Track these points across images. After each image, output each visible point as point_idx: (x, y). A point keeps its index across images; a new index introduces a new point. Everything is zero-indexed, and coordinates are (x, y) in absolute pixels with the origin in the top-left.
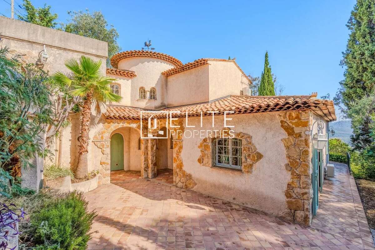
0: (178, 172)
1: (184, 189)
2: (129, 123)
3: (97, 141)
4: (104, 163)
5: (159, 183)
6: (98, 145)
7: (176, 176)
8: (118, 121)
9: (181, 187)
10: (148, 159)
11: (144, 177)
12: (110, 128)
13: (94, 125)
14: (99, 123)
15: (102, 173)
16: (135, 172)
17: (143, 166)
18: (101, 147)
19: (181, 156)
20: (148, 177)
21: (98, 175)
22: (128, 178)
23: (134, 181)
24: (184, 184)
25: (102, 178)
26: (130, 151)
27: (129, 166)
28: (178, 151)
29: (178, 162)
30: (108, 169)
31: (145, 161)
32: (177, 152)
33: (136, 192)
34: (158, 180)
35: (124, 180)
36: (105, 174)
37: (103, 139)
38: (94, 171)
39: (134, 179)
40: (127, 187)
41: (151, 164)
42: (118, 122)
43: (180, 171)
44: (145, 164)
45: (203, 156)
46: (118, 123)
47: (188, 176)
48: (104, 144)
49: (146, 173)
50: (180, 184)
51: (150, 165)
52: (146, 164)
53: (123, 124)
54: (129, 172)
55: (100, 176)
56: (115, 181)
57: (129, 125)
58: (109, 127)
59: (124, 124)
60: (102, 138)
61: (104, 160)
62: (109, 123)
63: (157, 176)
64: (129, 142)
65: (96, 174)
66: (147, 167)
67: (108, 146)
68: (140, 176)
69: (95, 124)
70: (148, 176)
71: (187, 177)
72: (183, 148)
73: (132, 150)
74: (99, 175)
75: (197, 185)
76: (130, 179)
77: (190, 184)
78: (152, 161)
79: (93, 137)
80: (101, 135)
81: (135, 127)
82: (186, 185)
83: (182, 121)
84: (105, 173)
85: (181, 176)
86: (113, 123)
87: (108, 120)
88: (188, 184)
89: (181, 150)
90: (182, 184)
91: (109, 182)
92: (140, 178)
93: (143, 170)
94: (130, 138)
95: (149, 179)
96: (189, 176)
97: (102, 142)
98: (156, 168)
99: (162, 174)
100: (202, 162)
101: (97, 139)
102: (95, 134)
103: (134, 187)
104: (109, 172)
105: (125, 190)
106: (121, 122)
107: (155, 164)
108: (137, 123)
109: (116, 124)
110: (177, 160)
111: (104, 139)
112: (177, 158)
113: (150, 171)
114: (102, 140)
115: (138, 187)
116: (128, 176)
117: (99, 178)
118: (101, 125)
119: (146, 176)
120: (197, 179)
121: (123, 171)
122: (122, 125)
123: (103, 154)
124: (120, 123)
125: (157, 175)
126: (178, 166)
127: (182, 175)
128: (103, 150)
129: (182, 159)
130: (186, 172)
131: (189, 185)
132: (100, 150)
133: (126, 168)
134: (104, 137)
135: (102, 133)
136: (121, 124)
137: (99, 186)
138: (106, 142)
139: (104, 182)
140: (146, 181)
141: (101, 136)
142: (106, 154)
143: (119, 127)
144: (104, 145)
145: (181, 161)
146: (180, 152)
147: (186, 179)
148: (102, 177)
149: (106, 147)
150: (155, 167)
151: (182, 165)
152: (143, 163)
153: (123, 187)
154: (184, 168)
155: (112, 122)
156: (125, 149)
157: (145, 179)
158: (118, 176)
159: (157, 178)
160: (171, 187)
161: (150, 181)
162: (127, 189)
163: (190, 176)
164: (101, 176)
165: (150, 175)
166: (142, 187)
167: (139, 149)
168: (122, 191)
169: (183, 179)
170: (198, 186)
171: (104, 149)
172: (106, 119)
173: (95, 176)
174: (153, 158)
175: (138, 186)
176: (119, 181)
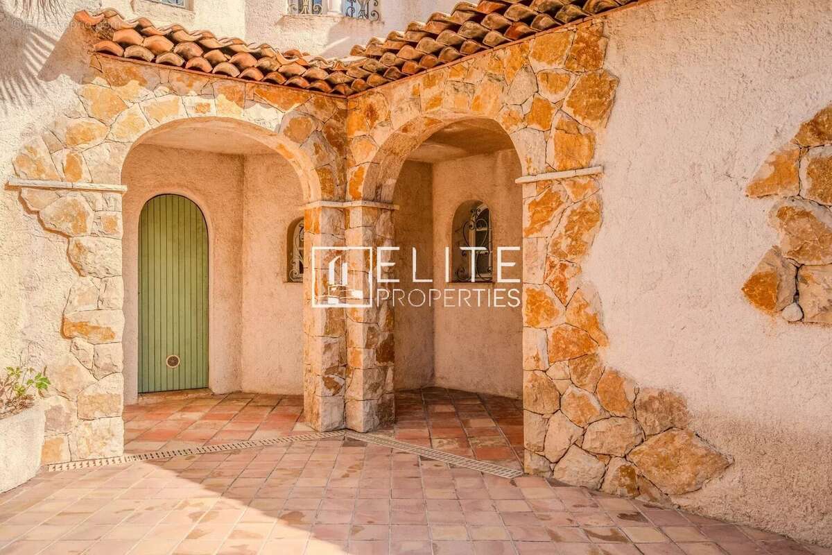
0: (560, 385)
1: (613, 495)
2: (241, 101)
3: (39, 183)
4: (84, 328)
5: (422, 458)
6: (49, 211)
7: (549, 408)
8: (176, 75)
9: (592, 483)
10: (349, 322)
11: (321, 423)
12: (125, 113)
13: (20, 81)
14: (49, 73)
15: (69, 388)
16: (269, 403)
17: (318, 360)
18: (66, 226)
19: (586, 278)
20: (343, 426)
21: (43, 404)
22: (229, 426)
23: (265, 445)
24: (616, 464)
25: (68, 422)
26: (240, 292)
27: (236, 373)
28: (564, 244)
29: (560, 320)
30: (110, 370)
31: (329, 331)
32: (557, 252)
33: (292, 518)
34: (413, 439)
35: (206, 441)
36: (92, 400)
37: (78, 176)
38: (16, 372)
39: (262, 435)
40: (228, 481)
41: (368, 346)
42: (176, 84)
43: (582, 374)
44: (328, 347)
45: (799, 252)
46: (173, 91)
47: (645, 406)
48: (87, 207)
49: (333, 400)
50: (578, 467)
51: (362, 358)
52: (335, 348)
53: (204, 101)
54: (237, 400)
55: (57, 409)
56: (155, 446)
57: (235, 107)
58: (117, 107)
59: (211, 101)
60: (72, 167)
61: (82, 310)
62: (118, 81)
63: (395, 422)
64: (237, 244)
65: (32, 391)
66: (341, 366)
67: (112, 223)
68: (300, 418)
69: (29, 75)
70: (345, 418)
71: (642, 416)
72: (606, 220)
73: (251, 285)
74: (52, 401)
75: (732, 477)
76: (243, 436)
77: (666, 463)
78: (371, 329)
79: (13, 155)
80: (66, 152)
81: (274, 125)
82: (629, 472)
83: (601, 34)
84: (89, 392)
85: (585, 407)
86: (143, 82)
87: (109, 64)
88: (648, 461)
89: (585, 237)
90: (596, 466)
91: (116, 446)
92: (299, 427)
93: (321, 384)
94: (239, 225)
95: (350, 435)
96: (656, 405)
97: (69, 197)
98: (390, 373)
99: (420, 413)
100: (787, 293)
101: (40, 171)
102: (27, 141)
103: (271, 481)
104: (115, 386)
105: (212, 501)
106: (190, 85)
107: (386, 353)
108: (286, 105)
109: (162, 97)
110: (558, 305)
111: (85, 175)
112: (550, 293)
113: (357, 387)
114: (70, 185)
115: (302, 482)
116: (229, 418)
117: (54, 419)
118: (64, 90)
119: (336, 417)
120: (734, 429)
121: (202, 394)
122: (199, 108)
123: (79, 269)
124: (186, 94)
125: (397, 414)
126: (558, 349)
127: (594, 402)
128: (79, 246)
129: (596, 295)
130: (632, 381)
131: (656, 474)
132: (60, 245)
133: (218, 381)
134: (84, 168)
135: (74, 141)
136: (193, 99)
137: (45, 472)
138: (98, 196)
139: (84, 448)
140: (341, 443)
141: (62, 155)
142: (95, 274)
143: (182, 114)
144: (83, 215)
145: (590, 311)
146: (579, 248)
147: (633, 429)
148: (74, 418)
149: (96, 229)
150: (385, 369)
151: (595, 334)
152: (320, 344)
153: (200, 481)
154: (610, 357)
155: (135, 76)
156: (219, 280)
157: (332, 435)
158: (174, 419)
159: (397, 431)
160: (513, 483)
161: (363, 444)
162: (225, 492)
163: (670, 410)
164: (66, 410)
165: (359, 415)
166: (323, 482)
167: (291, 279)
168: (189, 510)
169: (604, 433)
170: (742, 481)
171: (85, 241)
172: (100, 56)
173: (23, 406)
174: (377, 318)
175: (298, 473)
176: (175, 446)
